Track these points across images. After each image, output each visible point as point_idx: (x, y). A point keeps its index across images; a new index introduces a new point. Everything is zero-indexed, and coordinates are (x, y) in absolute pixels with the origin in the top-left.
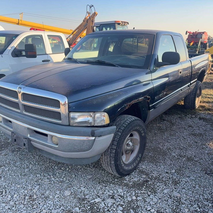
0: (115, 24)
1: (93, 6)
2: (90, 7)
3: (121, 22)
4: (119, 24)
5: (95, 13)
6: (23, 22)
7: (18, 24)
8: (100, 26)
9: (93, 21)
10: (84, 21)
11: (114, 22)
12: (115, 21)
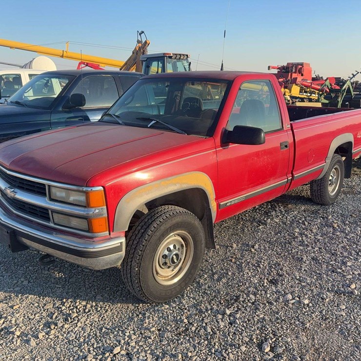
0: (164, 57)
1: (143, 32)
2: (140, 34)
3: (172, 55)
4: (170, 57)
5: (146, 42)
6: (69, 54)
7: (62, 56)
8: (146, 60)
9: (143, 53)
10: (133, 53)
11: (162, 55)
12: (164, 54)
